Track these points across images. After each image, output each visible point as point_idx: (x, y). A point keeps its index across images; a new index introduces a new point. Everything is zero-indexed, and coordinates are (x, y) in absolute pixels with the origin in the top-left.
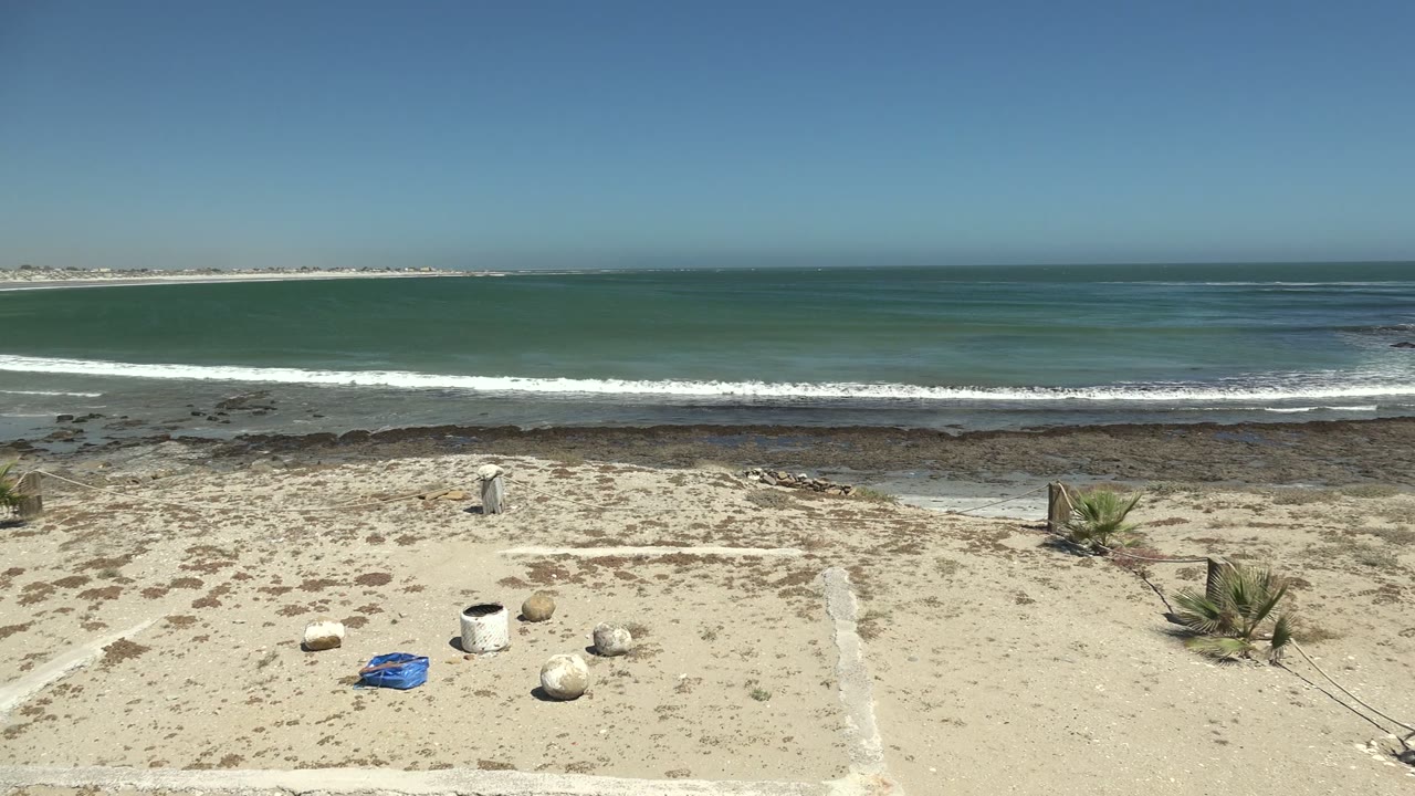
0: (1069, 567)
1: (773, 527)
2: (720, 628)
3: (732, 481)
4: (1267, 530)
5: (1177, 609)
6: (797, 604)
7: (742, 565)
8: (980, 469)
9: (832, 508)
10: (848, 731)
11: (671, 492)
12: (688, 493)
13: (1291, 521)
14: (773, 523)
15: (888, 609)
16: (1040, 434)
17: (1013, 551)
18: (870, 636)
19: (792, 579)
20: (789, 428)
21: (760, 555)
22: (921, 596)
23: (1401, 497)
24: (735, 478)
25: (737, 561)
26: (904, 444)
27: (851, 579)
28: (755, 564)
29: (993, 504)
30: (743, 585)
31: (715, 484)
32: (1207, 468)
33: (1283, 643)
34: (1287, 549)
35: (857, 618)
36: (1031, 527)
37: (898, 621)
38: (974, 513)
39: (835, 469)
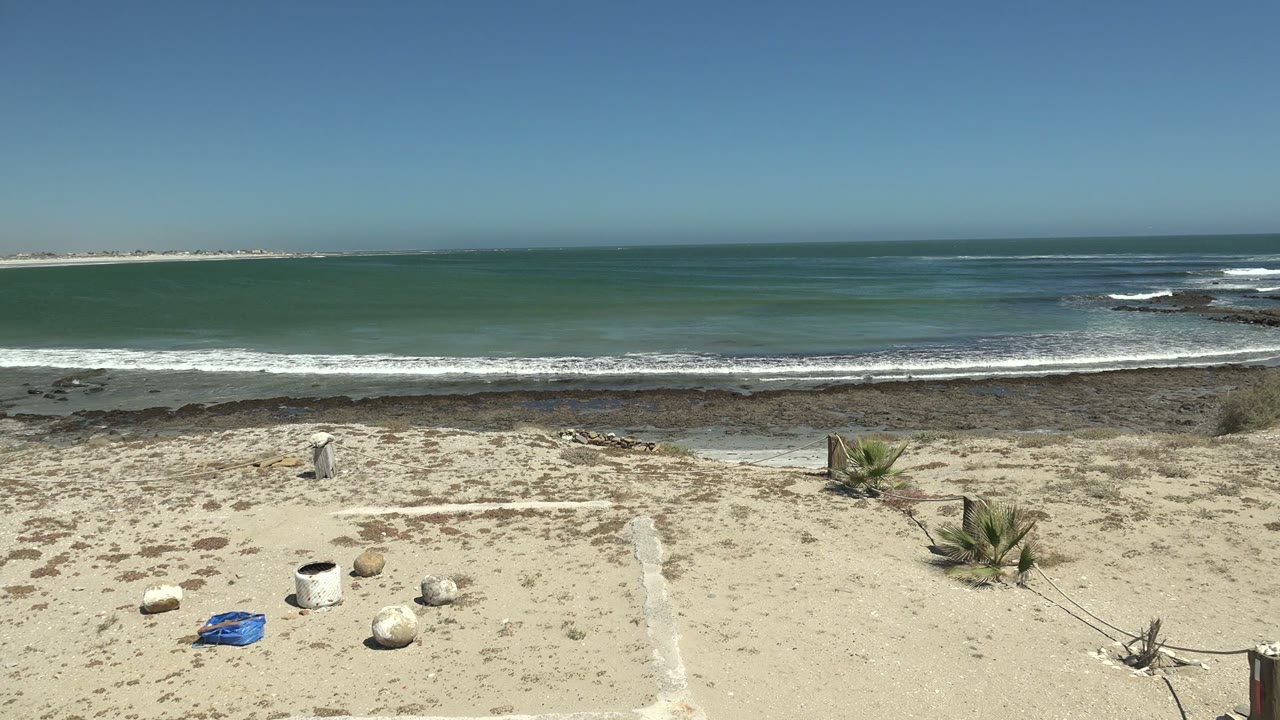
0: (847, 509)
1: (585, 483)
2: (539, 575)
3: (547, 441)
4: (1013, 470)
5: (939, 541)
6: (608, 551)
7: (557, 517)
8: (769, 424)
9: (638, 463)
10: (655, 663)
11: (492, 453)
12: (508, 453)
13: (1032, 462)
14: (585, 479)
15: (689, 553)
16: (821, 392)
17: (798, 496)
18: (674, 577)
19: (603, 528)
20: (598, 392)
21: (574, 508)
22: (718, 539)
23: (1122, 439)
24: (550, 439)
25: (553, 514)
26: (702, 404)
27: (656, 526)
28: (570, 516)
29: (781, 455)
30: (559, 536)
31: (532, 445)
32: (963, 418)
33: (1028, 568)
34: (1029, 486)
35: (661, 561)
36: (813, 475)
37: (699, 563)
38: (763, 463)
39: (641, 428)
